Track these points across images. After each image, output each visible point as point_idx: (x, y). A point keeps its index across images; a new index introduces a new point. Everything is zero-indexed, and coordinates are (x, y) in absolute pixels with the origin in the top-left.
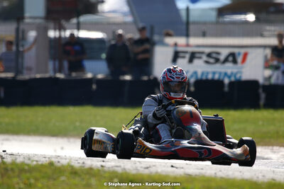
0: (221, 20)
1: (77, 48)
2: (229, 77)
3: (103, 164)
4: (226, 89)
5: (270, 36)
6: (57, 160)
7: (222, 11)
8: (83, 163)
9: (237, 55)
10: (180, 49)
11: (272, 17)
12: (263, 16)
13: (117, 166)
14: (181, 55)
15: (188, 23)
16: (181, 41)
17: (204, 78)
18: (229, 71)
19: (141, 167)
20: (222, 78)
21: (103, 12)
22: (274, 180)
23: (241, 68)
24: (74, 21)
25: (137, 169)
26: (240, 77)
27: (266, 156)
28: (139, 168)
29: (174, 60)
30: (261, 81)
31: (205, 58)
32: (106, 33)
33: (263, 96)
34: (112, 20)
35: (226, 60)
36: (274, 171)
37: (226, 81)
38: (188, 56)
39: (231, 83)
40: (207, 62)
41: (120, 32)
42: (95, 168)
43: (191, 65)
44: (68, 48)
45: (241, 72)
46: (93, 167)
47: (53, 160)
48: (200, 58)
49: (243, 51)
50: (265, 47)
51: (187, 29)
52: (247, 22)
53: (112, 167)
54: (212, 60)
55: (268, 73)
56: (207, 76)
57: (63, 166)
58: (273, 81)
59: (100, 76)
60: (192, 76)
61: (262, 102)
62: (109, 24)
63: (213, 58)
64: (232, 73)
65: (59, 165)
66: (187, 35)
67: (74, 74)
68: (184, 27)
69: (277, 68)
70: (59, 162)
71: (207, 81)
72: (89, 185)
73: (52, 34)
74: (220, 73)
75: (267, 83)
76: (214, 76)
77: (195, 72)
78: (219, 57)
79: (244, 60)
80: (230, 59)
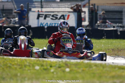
9: (65, 16)
10: (40, 13)
14: (41, 16)
29: (38, 18)
31: (51, 17)
35: (60, 18)
38: (44, 16)
40: (52, 19)
43: (45, 20)
48: (49, 17)
54: (54, 18)
56: (52, 25)
60: (45, 25)
71: (52, 27)
76: (55, 25)
77: (47, 23)
78: (57, 16)
79: (68, 18)
80: (62, 17)
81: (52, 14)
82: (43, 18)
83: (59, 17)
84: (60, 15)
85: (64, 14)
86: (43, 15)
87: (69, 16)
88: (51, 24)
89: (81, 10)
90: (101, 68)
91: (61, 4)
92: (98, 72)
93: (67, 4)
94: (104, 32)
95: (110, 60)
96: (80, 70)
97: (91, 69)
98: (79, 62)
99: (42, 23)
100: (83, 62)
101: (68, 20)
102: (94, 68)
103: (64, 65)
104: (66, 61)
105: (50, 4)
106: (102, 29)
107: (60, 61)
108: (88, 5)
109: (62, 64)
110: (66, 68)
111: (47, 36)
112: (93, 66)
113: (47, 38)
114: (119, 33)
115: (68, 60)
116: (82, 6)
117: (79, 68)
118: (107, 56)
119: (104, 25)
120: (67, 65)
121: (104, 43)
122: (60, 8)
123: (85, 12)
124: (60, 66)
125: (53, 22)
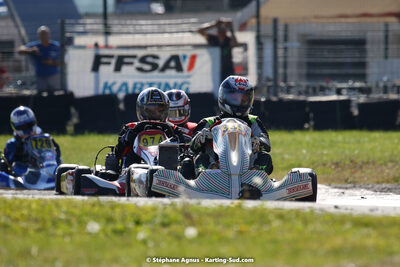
9: (182, 60)
10: (102, 52)
14: (104, 60)
17: (137, 91)
18: (171, 82)
23: (189, 77)
26: (187, 89)
29: (96, 68)
31: (137, 64)
35: (166, 66)
38: (113, 61)
40: (140, 69)
43: (118, 74)
45: (188, 83)
48: (131, 63)
54: (147, 67)
60: (120, 90)
63: (149, 63)
64: (175, 84)
74: (160, 84)
77: (125, 84)
78: (156, 61)
79: (191, 66)
80: (173, 64)
81: (140, 53)
82: (112, 67)
83: (161, 63)
84: (164, 56)
85: (180, 52)
86: (111, 57)
87: (194, 58)
88: (139, 86)
89: (234, 38)
90: (299, 225)
91: (167, 22)
92: (289, 236)
93: (186, 21)
94: (307, 109)
95: (329, 198)
96: (230, 234)
97: (265, 228)
98: (228, 207)
99: (109, 84)
100: (239, 206)
101: (191, 72)
102: (276, 223)
103: (180, 218)
104: (186, 206)
105: (134, 22)
106: (302, 98)
107: (165, 205)
108: (254, 21)
109: (173, 215)
110: (186, 226)
112: (271, 217)
114: (356, 112)
115: (193, 202)
116: (236, 26)
117: (228, 226)
118: (319, 186)
119: (308, 87)
120: (188, 217)
121: (308, 143)
122: (166, 35)
123: (245, 46)
124: (166, 220)
125: (144, 81)
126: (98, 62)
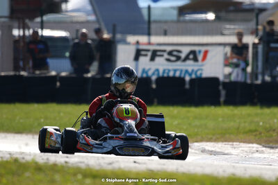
0: (182, 18)
1: (41, 46)
2: (190, 75)
3: (67, 160)
4: (187, 86)
5: (230, 35)
6: (21, 156)
7: (182, 10)
8: (48, 159)
9: (197, 53)
10: (141, 47)
11: (232, 16)
12: (223, 14)
13: (81, 162)
14: (143, 53)
15: (149, 22)
16: (143, 39)
17: (165, 75)
18: (190, 69)
19: (105, 163)
20: (182, 76)
21: (67, 11)
22: (234, 175)
23: (202, 65)
24: (38, 20)
25: (100, 165)
26: (201, 74)
27: (226, 152)
28: (102, 164)
29: (136, 58)
30: (221, 78)
31: (166, 56)
32: (69, 31)
33: (223, 93)
34: (75, 19)
35: (187, 58)
36: (234, 167)
37: (187, 78)
38: (149, 54)
39: (192, 81)
40: (168, 60)
41: (84, 31)
42: (59, 165)
43: (152, 63)
44: (32, 46)
45: (202, 70)
46: (57, 163)
47: (18, 156)
48: (162, 56)
49: (203, 49)
50: (225, 45)
51: (149, 28)
52: (207, 21)
53: (76, 163)
54: (173, 58)
55: (228, 70)
56: (168, 73)
57: (27, 162)
58: (233, 78)
59: (63, 74)
60: (153, 74)
61: (222, 99)
62: (72, 22)
63: (174, 56)
64: (193, 71)
65: (24, 161)
66: (149, 34)
67: (37, 72)
68: (146, 26)
69: (237, 66)
70: (23, 158)
71: (168, 78)
72: (53, 181)
73: (16, 32)
74: (181, 71)
75: (227, 80)
76: (175, 73)
77: (157, 70)
78: (180, 54)
79: (204, 58)
80: (191, 56)
81: (169, 49)
82: (148, 58)
83: (183, 55)
84: (185, 51)
87: (206, 52)
88: (167, 71)
99: (146, 70)
111: (156, 100)
113: (156, 103)
125: (170, 68)
126: (138, 54)
